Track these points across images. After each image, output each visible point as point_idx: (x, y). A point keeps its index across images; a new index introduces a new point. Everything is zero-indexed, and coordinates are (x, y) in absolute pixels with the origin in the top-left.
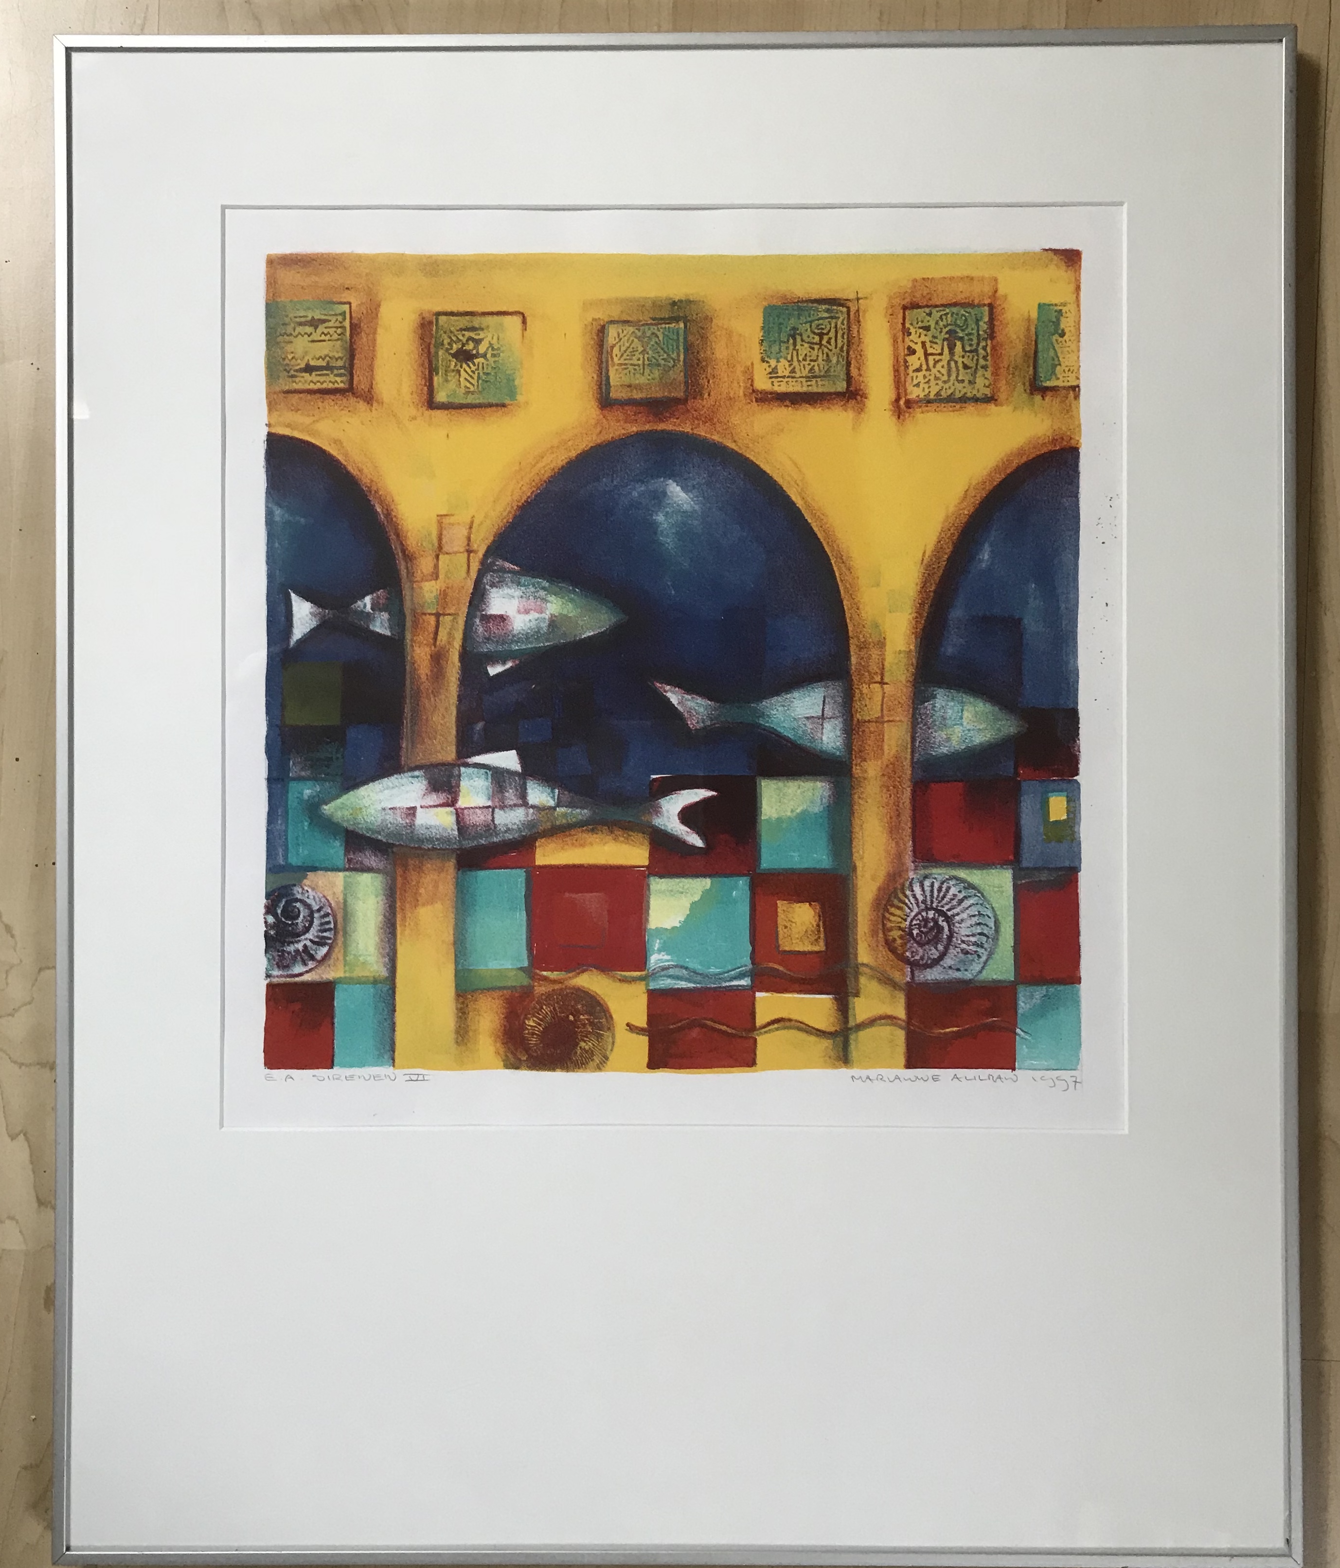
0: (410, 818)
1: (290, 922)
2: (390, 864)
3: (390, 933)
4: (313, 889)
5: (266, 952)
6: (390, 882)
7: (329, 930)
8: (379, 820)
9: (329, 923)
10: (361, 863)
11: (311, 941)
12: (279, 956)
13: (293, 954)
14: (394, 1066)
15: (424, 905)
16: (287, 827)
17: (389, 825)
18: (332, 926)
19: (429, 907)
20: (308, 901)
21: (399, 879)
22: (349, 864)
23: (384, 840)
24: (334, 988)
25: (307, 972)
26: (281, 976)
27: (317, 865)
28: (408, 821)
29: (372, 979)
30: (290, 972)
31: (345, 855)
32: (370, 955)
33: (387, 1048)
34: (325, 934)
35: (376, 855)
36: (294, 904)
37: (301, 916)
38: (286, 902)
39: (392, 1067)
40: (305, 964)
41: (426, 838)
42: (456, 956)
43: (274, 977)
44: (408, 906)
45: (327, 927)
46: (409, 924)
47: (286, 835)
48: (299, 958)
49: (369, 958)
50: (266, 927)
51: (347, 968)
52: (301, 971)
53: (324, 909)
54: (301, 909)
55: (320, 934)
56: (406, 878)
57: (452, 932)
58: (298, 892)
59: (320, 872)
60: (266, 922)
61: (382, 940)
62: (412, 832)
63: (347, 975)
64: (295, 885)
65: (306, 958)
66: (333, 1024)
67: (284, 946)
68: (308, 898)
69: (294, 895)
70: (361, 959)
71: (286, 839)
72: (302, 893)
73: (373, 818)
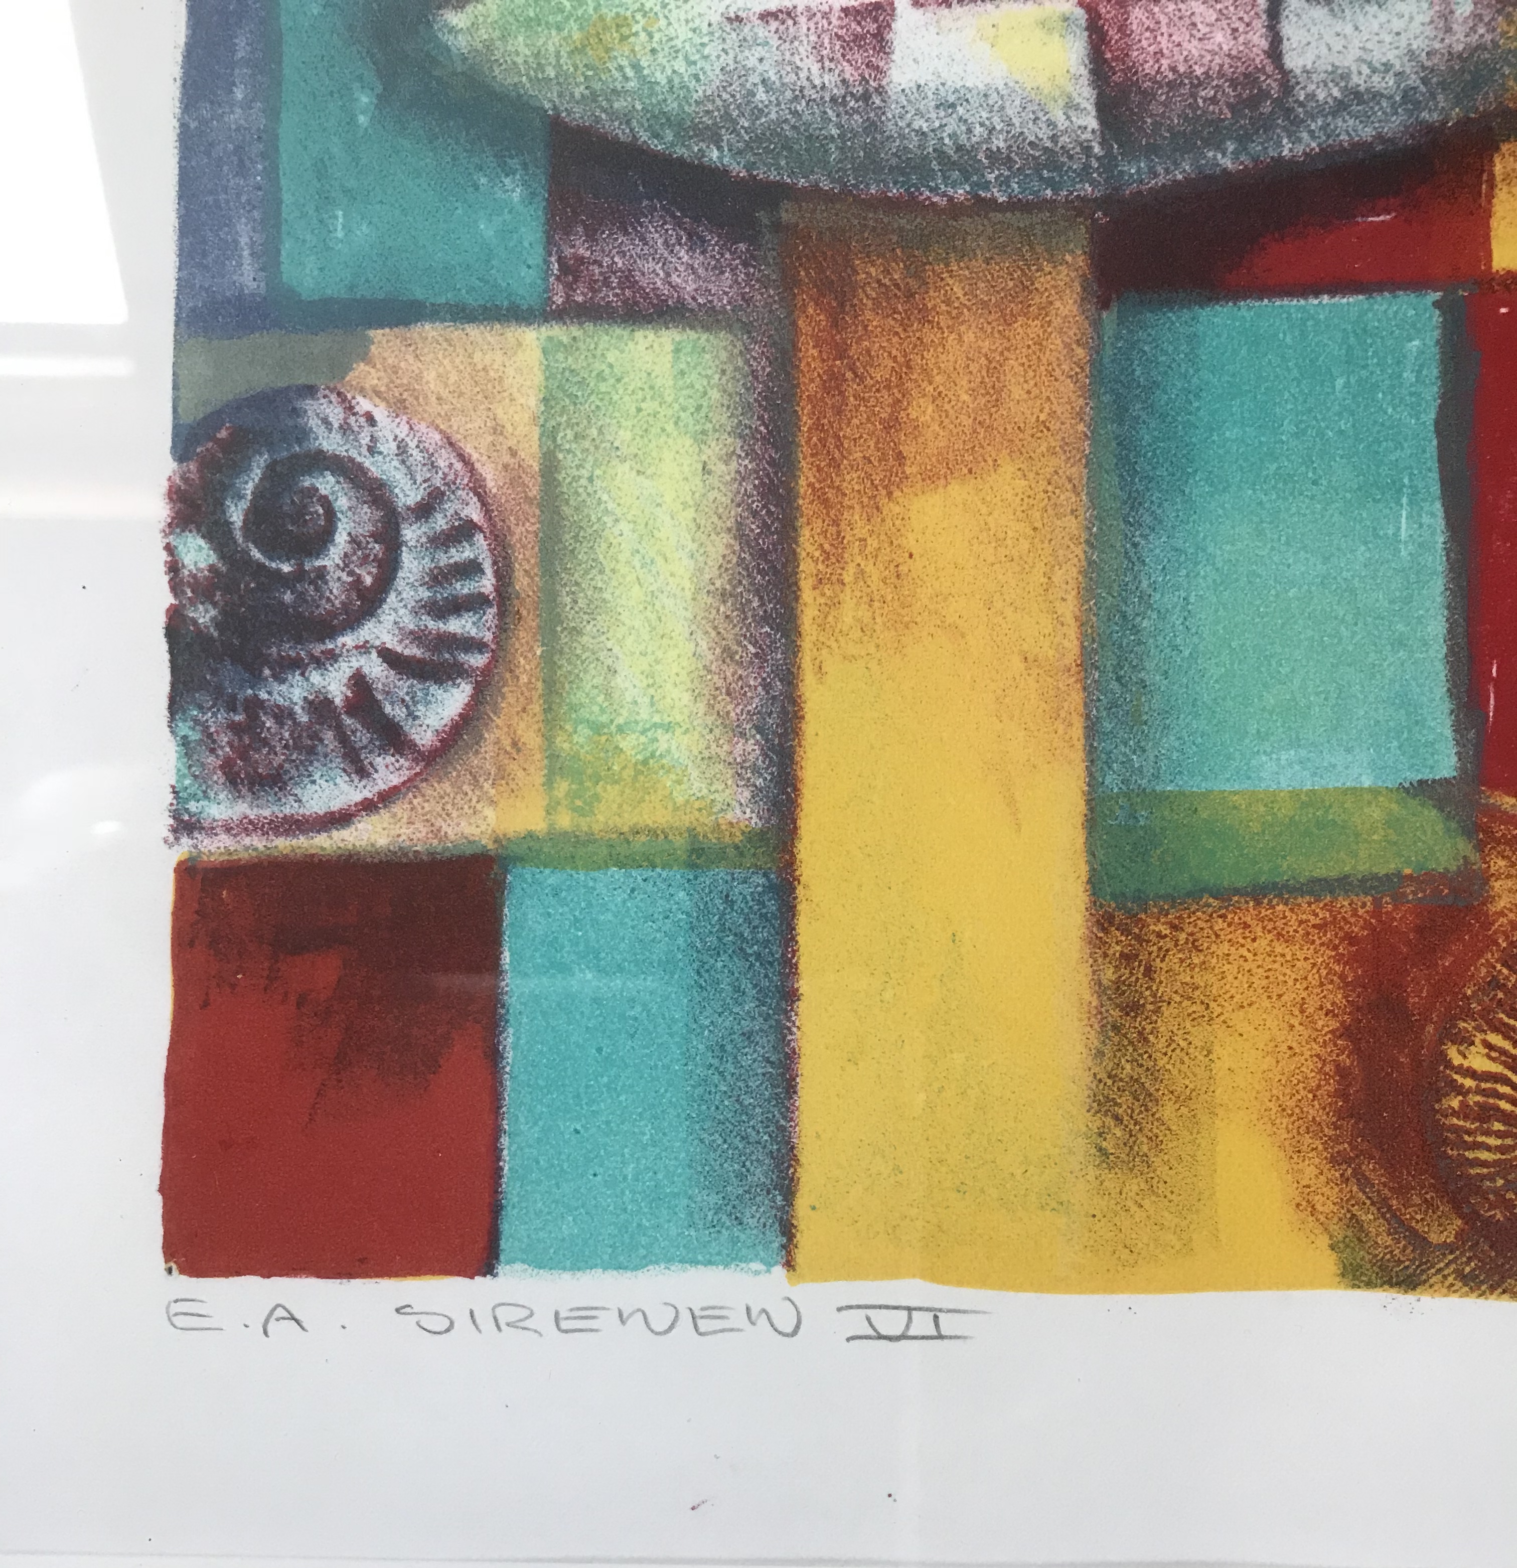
0: (858, 57)
1: (286, 568)
2: (765, 283)
3: (766, 619)
4: (399, 407)
5: (175, 706)
6: (764, 368)
7: (476, 603)
8: (713, 75)
9: (471, 569)
10: (628, 279)
11: (388, 656)
12: (233, 727)
13: (304, 719)
14: (789, 1265)
15: (930, 478)
16: (274, 114)
17: (761, 95)
18: (487, 584)
19: (958, 491)
20: (375, 467)
21: (809, 352)
22: (570, 288)
23: (738, 169)
24: (500, 885)
25: (368, 806)
26: (249, 826)
27: (419, 294)
28: (849, 73)
29: (680, 842)
30: (289, 808)
31: (550, 241)
32: (668, 728)
33: (759, 1175)
34: (456, 625)
35: (696, 242)
36: (307, 482)
37: (341, 538)
38: (271, 469)
39: (779, 1271)
40: (362, 772)
41: (940, 153)
42: (1092, 729)
43: (211, 831)
44: (851, 481)
45: (463, 588)
46: (861, 573)
47: (271, 154)
48: (329, 736)
49: (664, 742)
50: (176, 586)
51: (563, 787)
52: (336, 805)
53: (450, 507)
54: (342, 503)
55: (432, 624)
56: (841, 352)
57: (1069, 609)
58: (326, 422)
59: (429, 330)
60: (174, 568)
61: (728, 654)
62: (872, 127)
63: (565, 821)
64: (310, 391)
65: (362, 737)
66: (494, 1056)
67: (257, 679)
68: (372, 450)
69: (304, 434)
70: (628, 743)
71: (272, 173)
72: (345, 429)
73: (680, 65)
